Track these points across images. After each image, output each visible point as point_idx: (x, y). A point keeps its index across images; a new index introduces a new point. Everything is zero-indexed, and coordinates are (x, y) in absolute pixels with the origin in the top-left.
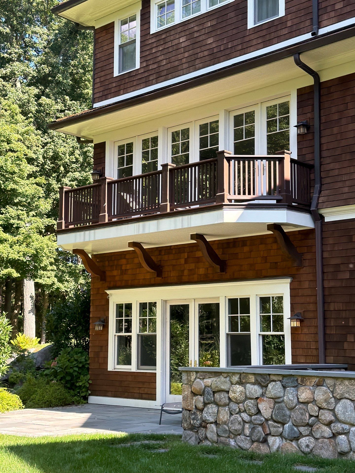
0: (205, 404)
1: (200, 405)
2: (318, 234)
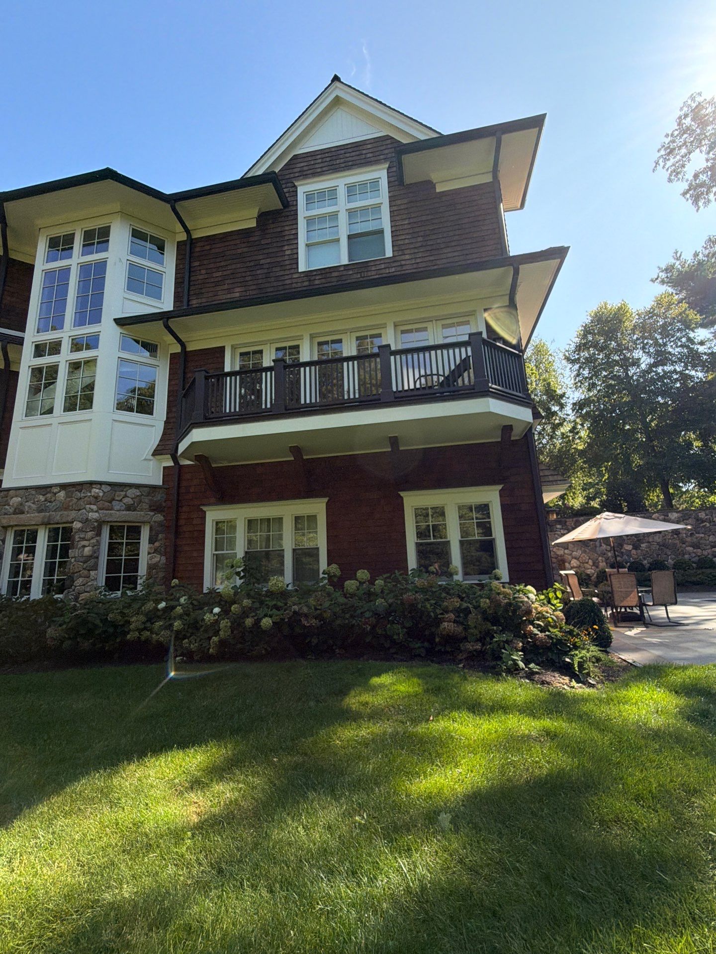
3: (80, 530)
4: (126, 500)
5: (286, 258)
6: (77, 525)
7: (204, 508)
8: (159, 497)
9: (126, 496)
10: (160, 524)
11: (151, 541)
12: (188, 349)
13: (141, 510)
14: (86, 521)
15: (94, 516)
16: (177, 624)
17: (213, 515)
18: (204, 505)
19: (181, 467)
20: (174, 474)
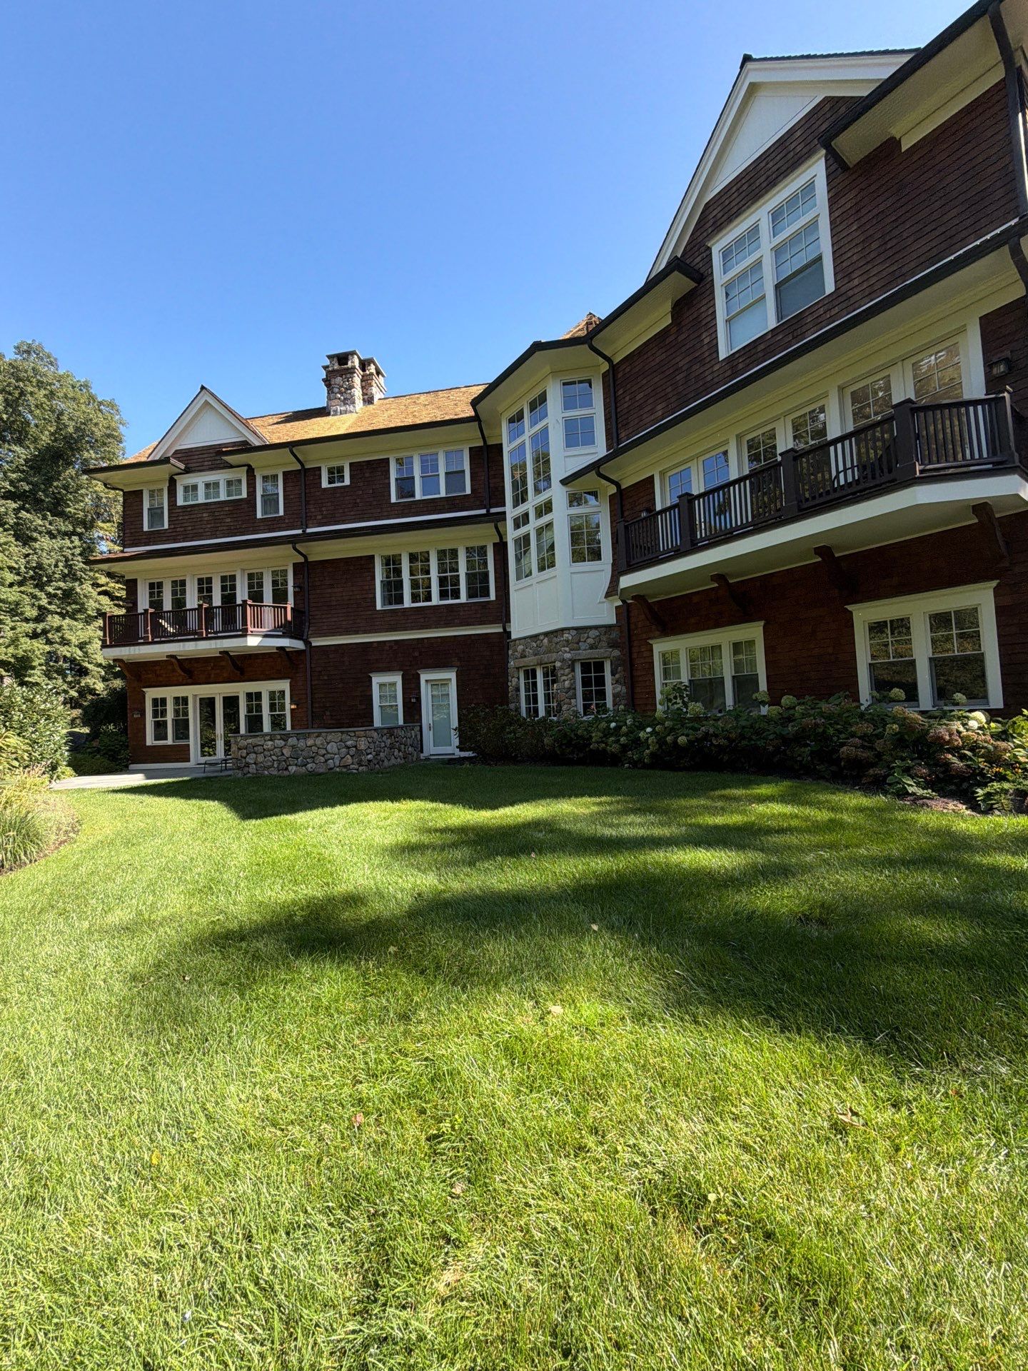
0: (248, 754)
1: (244, 755)
2: (308, 653)
3: (561, 668)
4: (589, 641)
5: (706, 348)
6: (558, 664)
7: (650, 642)
8: (614, 635)
9: (588, 637)
10: (618, 658)
11: (613, 674)
12: (623, 487)
13: (602, 648)
14: (563, 661)
15: (567, 656)
16: (623, 739)
17: (660, 647)
18: (649, 638)
19: (629, 605)
20: (624, 612)
